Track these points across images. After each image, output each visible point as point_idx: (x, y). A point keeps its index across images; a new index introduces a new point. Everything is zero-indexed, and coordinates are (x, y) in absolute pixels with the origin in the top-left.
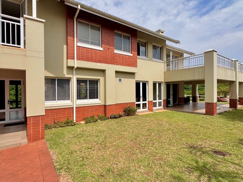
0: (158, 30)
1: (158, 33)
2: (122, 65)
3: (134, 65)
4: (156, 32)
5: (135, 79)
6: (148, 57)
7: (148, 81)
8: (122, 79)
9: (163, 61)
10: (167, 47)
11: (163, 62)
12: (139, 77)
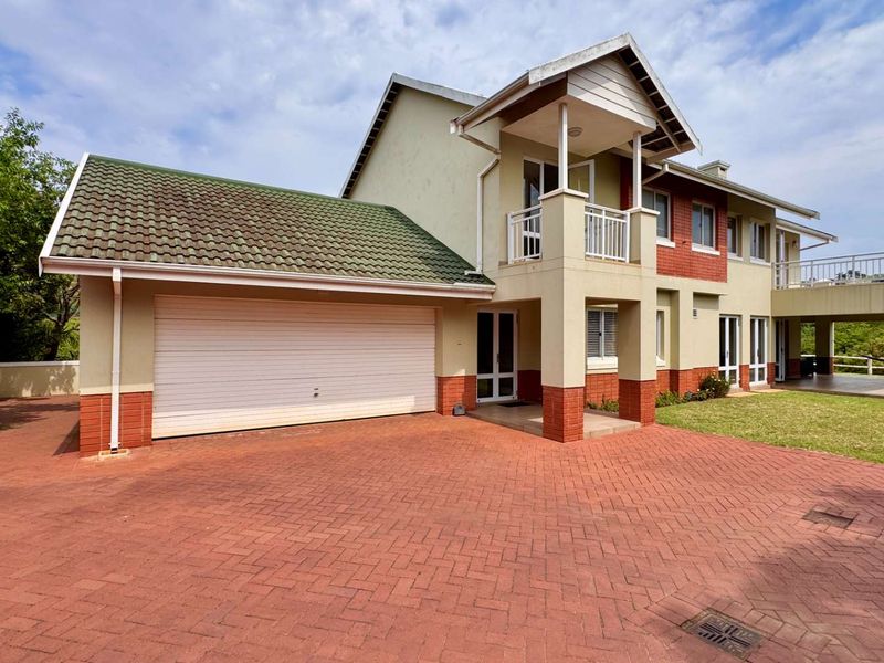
0: (713, 164)
1: (710, 174)
2: (703, 278)
3: (720, 276)
4: (700, 169)
5: (718, 309)
6: (740, 255)
7: (740, 316)
8: (699, 311)
9: (768, 261)
10: (777, 226)
11: (770, 264)
12: (726, 307)
